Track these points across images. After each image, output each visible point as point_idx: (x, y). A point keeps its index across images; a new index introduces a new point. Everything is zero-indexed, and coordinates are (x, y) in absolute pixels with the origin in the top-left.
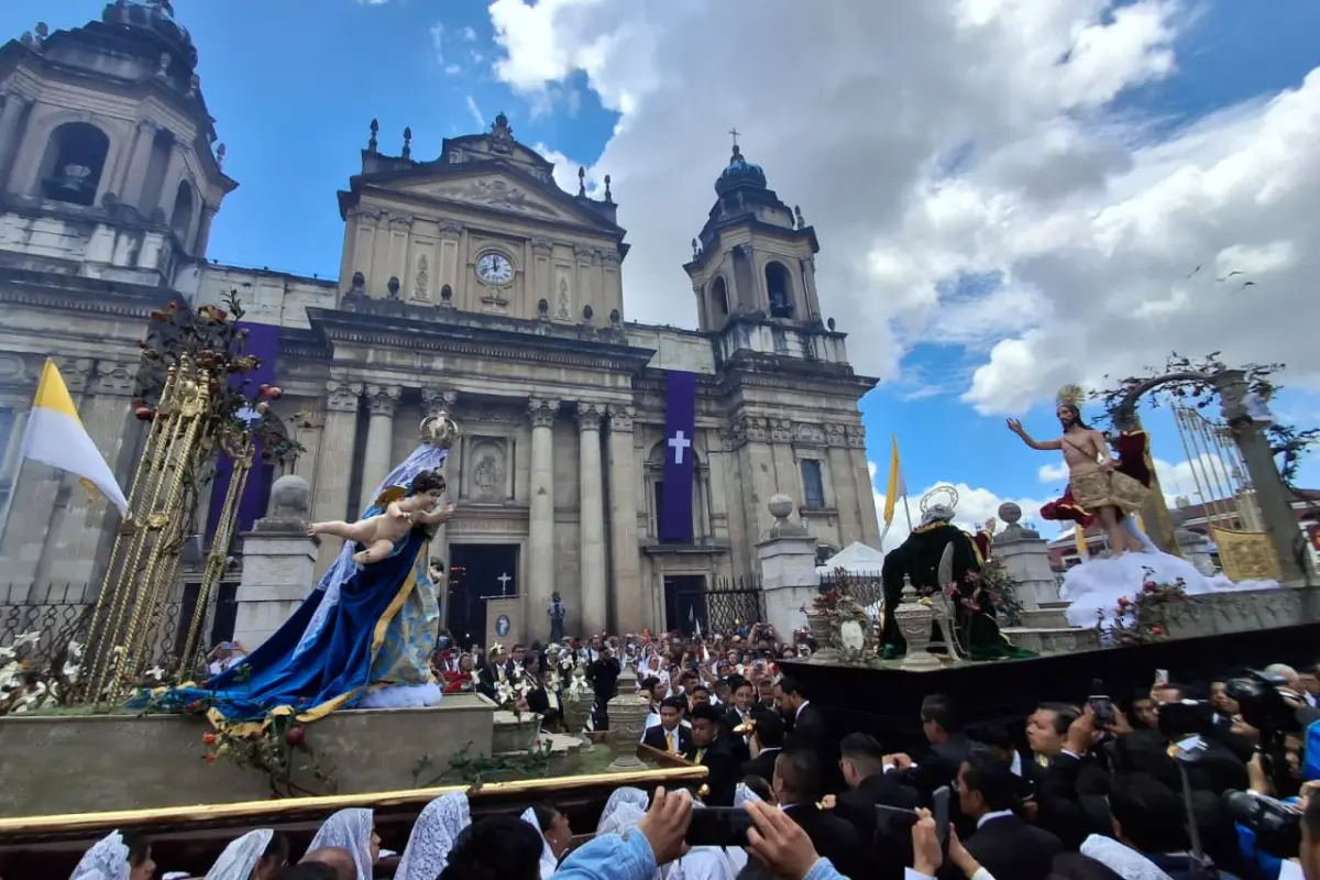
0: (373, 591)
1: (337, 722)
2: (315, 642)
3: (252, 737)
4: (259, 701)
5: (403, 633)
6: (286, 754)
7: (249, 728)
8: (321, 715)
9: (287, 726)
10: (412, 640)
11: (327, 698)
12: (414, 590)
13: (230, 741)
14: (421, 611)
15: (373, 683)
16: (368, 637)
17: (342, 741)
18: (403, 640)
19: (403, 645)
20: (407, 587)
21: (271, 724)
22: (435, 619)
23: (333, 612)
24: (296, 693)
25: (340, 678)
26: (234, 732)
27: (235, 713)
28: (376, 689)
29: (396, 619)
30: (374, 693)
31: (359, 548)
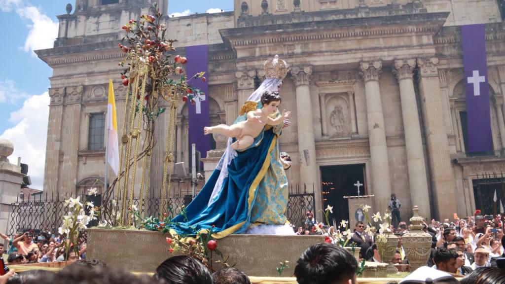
0: (246, 169)
1: (234, 240)
2: (218, 198)
3: (191, 243)
4: (194, 227)
5: (267, 193)
6: (209, 254)
7: (189, 239)
8: (225, 236)
9: (207, 239)
10: (273, 199)
11: (228, 227)
12: (270, 168)
13: (180, 244)
14: (277, 182)
15: (252, 222)
16: (246, 196)
17: (238, 251)
18: (267, 198)
19: (268, 201)
20: (266, 165)
21: (200, 238)
22: (285, 186)
23: (226, 181)
24: (211, 224)
25: (234, 218)
26: (182, 240)
27: (182, 232)
28: (255, 226)
29: (261, 184)
30: (253, 228)
31: (234, 140)
